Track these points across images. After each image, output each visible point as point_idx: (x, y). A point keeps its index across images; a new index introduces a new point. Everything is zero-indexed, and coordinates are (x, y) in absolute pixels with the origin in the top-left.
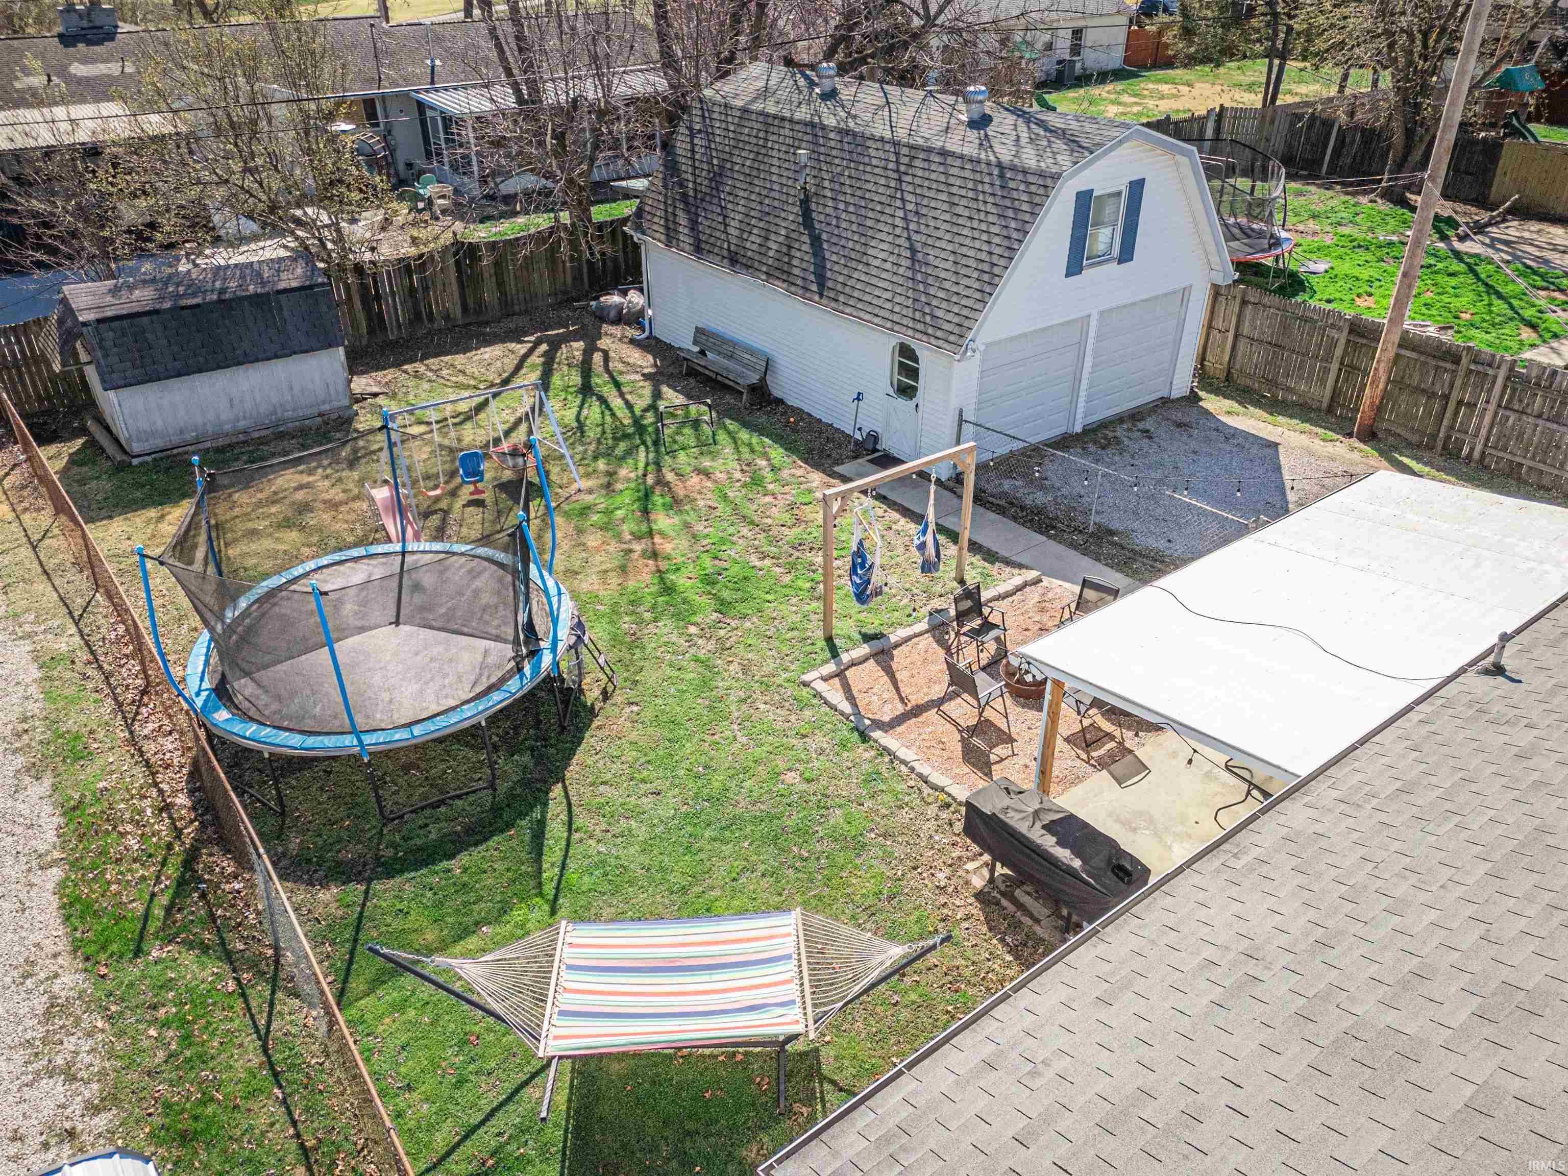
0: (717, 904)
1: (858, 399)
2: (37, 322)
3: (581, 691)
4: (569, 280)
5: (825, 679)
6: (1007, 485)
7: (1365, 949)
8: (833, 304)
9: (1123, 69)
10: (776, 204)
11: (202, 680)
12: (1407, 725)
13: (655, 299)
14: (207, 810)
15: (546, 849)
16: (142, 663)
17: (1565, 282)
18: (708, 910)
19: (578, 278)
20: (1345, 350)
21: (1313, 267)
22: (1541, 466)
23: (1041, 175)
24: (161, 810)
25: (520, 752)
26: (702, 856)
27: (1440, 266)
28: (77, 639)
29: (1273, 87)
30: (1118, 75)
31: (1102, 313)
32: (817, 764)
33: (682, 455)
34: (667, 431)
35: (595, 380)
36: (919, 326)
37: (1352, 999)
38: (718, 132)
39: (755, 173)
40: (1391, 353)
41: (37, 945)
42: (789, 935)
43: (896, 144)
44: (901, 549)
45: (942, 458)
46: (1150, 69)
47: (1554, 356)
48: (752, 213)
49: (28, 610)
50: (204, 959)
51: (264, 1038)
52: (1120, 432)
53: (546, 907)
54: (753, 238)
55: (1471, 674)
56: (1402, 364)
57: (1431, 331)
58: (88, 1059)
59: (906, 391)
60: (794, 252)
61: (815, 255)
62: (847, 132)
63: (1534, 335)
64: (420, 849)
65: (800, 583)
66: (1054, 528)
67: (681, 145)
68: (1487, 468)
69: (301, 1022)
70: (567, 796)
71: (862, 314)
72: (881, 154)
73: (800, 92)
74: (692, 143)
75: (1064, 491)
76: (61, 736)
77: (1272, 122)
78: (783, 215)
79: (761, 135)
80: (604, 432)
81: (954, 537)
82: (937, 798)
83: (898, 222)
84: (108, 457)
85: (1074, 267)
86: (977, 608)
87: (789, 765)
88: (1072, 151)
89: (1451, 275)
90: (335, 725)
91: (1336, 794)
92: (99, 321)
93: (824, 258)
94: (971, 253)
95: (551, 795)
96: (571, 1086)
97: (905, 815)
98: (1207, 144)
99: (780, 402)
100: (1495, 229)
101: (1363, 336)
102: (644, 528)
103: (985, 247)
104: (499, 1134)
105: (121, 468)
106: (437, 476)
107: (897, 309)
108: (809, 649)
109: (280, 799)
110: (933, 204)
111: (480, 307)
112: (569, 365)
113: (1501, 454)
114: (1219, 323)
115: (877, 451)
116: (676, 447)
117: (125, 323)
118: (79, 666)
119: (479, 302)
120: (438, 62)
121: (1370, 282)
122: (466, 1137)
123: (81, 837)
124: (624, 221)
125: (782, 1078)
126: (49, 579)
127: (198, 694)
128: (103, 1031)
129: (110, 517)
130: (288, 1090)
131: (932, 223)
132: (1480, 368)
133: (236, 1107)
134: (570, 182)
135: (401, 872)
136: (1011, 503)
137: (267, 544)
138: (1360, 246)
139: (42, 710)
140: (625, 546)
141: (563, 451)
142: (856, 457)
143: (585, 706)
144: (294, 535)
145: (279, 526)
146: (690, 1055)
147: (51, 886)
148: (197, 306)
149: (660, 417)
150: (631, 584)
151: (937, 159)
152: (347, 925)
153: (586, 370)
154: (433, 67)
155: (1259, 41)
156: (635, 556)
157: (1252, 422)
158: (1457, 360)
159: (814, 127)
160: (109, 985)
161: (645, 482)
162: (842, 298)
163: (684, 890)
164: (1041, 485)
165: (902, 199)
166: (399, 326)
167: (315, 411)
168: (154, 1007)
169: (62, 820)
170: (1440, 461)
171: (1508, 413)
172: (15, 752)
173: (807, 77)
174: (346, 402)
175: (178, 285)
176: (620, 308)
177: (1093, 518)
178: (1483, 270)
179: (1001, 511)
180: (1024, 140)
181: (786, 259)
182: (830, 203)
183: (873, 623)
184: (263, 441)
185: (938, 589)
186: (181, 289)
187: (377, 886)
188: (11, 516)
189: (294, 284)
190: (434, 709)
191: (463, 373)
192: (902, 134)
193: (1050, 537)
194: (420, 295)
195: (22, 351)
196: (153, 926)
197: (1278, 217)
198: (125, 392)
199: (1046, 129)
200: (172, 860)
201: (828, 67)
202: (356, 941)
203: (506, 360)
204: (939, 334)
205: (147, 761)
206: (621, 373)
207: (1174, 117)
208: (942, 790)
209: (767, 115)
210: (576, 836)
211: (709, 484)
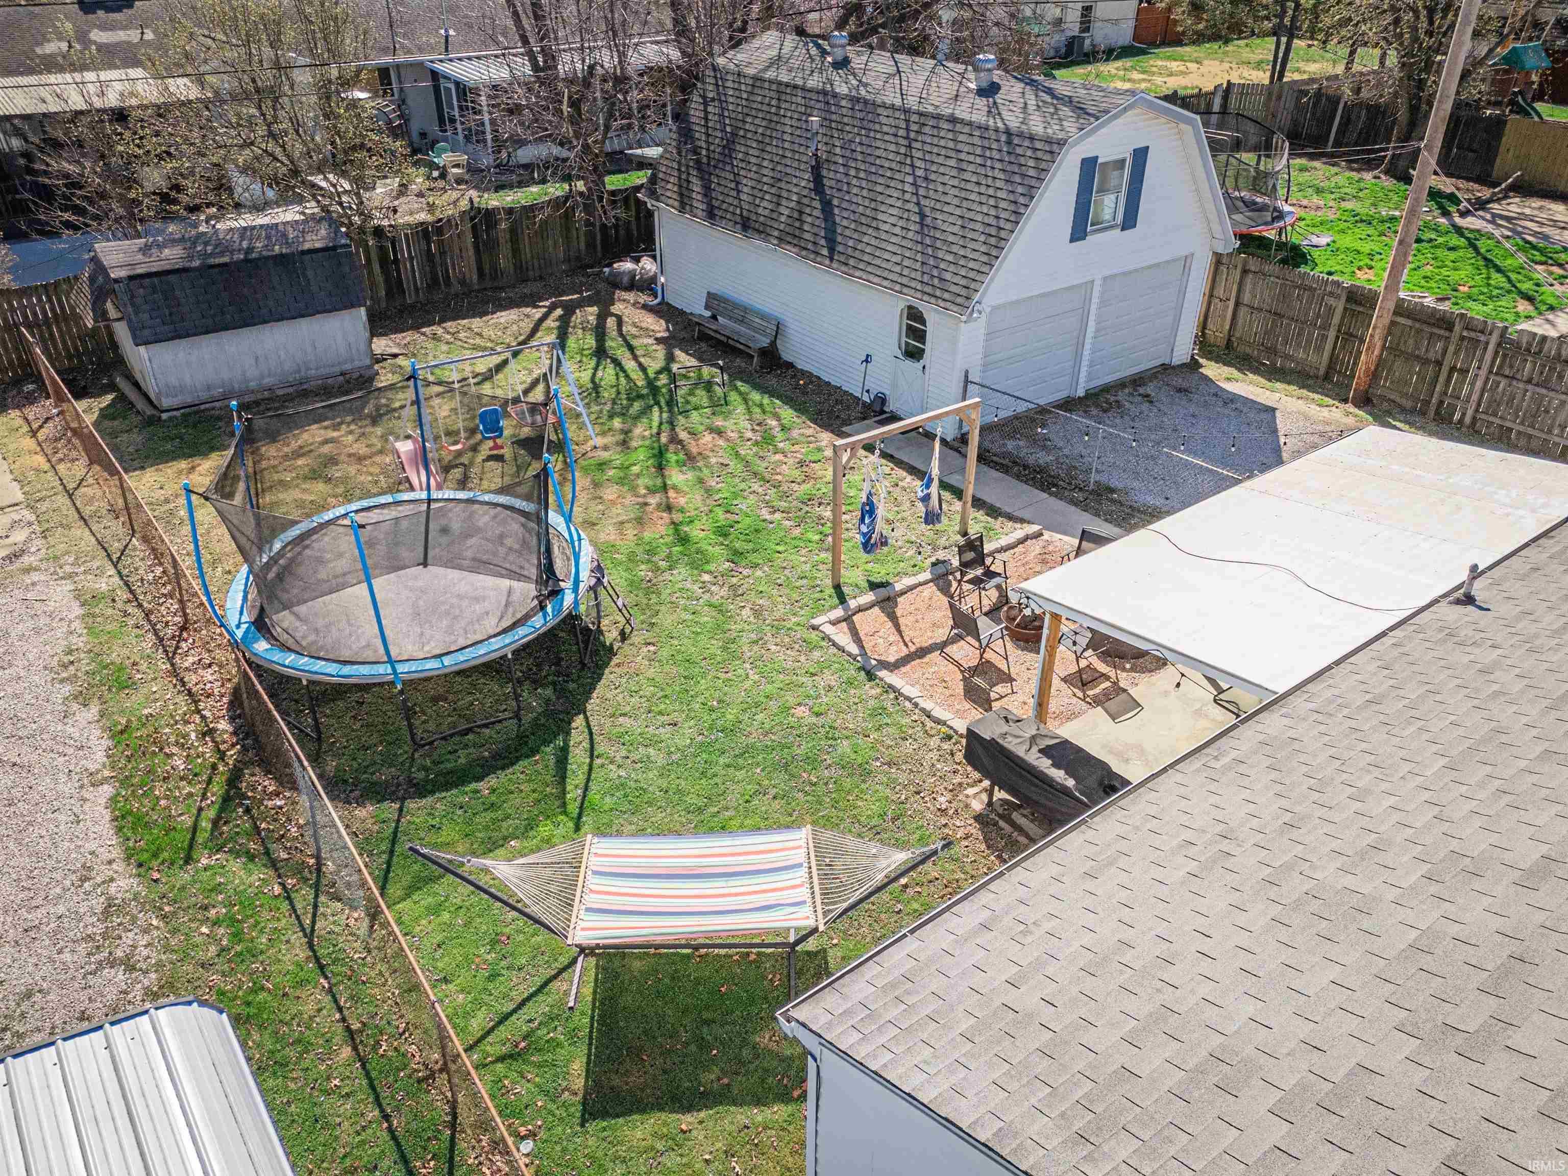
0: (733, 822)
1: (867, 361)
2: (67, 280)
3: (600, 631)
4: (583, 245)
5: (834, 623)
6: (1010, 445)
7: (1329, 828)
8: (844, 268)
9: (1132, 47)
10: (789, 170)
11: (241, 613)
12: (1381, 648)
13: (667, 267)
14: (247, 736)
15: (569, 773)
16: (181, 601)
17: (1563, 257)
18: (723, 828)
19: (591, 245)
20: (1343, 318)
21: (1315, 240)
22: (1530, 431)
23: (1048, 141)
24: (204, 735)
25: (543, 686)
26: (716, 780)
27: (1441, 240)
28: (116, 579)
29: (1280, 65)
30: (1127, 52)
31: (1105, 279)
32: (825, 700)
33: (694, 415)
34: (680, 392)
35: (609, 343)
36: (928, 289)
37: (1313, 867)
38: (731, 100)
39: (767, 140)
40: (1386, 321)
41: (92, 853)
42: (800, 847)
43: (906, 111)
44: (908, 504)
45: (947, 413)
46: (1158, 46)
47: (1548, 326)
48: (765, 179)
49: (67, 553)
50: (251, 866)
51: (310, 936)
52: (1122, 396)
53: (571, 825)
54: (765, 204)
55: (1444, 603)
56: (1397, 331)
57: (1429, 301)
58: (145, 953)
59: (914, 354)
60: (804, 217)
61: (826, 220)
62: (858, 100)
63: (1531, 308)
64: (451, 772)
65: (810, 535)
66: (1055, 485)
67: (695, 111)
68: (1478, 432)
69: (343, 922)
70: (589, 726)
71: (871, 278)
72: (891, 121)
73: (813, 60)
74: (705, 111)
75: (1066, 451)
76: (106, 667)
77: (1279, 98)
78: (795, 181)
79: (774, 102)
80: (619, 393)
81: (958, 493)
82: (939, 731)
83: (908, 188)
84: (138, 412)
85: (1079, 233)
86: (980, 559)
87: (799, 700)
88: (1078, 117)
89: (1451, 249)
90: (369, 655)
91: (1311, 706)
92: (131, 278)
93: (834, 223)
94: (979, 218)
95: (574, 725)
96: (596, 980)
97: (909, 747)
98: (1214, 118)
99: (790, 365)
100: (1496, 206)
101: (1360, 304)
102: (659, 481)
103: (993, 212)
104: (530, 1021)
105: (152, 421)
106: (457, 433)
107: (906, 272)
108: (817, 595)
109: (317, 726)
110: (942, 170)
111: (496, 273)
112: (584, 329)
113: (1491, 419)
114: (1220, 292)
115: (884, 412)
116: (689, 407)
117: (156, 280)
118: (119, 605)
119: (494, 268)
120: (452, 32)
121: (1371, 256)
122: (500, 1023)
123: (129, 759)
124: (638, 189)
125: (792, 975)
126: (87, 524)
127: (238, 627)
128: (157, 928)
129: (143, 468)
130: (334, 981)
131: (940, 188)
132: (1473, 335)
133: (285, 995)
134: (586, 147)
135: (432, 792)
136: (1015, 462)
137: (296, 494)
138: (1362, 221)
139: (86, 643)
140: (640, 500)
141: (580, 409)
142: (864, 419)
143: (604, 645)
144: (321, 486)
145: (306, 478)
146: (707, 954)
147: (102, 801)
148: (225, 265)
149: (673, 378)
150: (647, 535)
151: (946, 126)
152: (382, 839)
153: (600, 333)
154: (447, 37)
155: (1267, 18)
156: (650, 509)
157: (1251, 388)
158: (1450, 328)
159: (826, 95)
160: (162, 888)
161: (659, 440)
162: (852, 262)
163: (700, 811)
164: (1043, 444)
165: (912, 166)
166: (417, 289)
167: (337, 370)
168: (205, 908)
169: (110, 743)
170: (1432, 426)
171: (1498, 378)
172: (62, 681)
173: (819, 46)
174: (368, 362)
175: (206, 244)
176: (632, 274)
177: (1093, 477)
178: (1483, 245)
179: (1005, 469)
180: (1031, 108)
181: (797, 224)
182: (841, 169)
183: (879, 573)
184: (288, 399)
185: (943, 542)
186: (209, 249)
187: (411, 805)
188: (47, 466)
189: (318, 245)
190: (462, 642)
191: (480, 335)
192: (912, 102)
193: (1051, 494)
194: (437, 259)
195: (53, 309)
196: (201, 838)
197: (1282, 192)
198: (157, 348)
199: (1054, 96)
200: (217, 779)
201: (840, 36)
202: (392, 852)
203: (522, 324)
204: (946, 296)
205: (189, 691)
206: (635, 337)
207: (1182, 93)
208: (944, 723)
209: (780, 83)
210: (598, 762)
211: (721, 442)
